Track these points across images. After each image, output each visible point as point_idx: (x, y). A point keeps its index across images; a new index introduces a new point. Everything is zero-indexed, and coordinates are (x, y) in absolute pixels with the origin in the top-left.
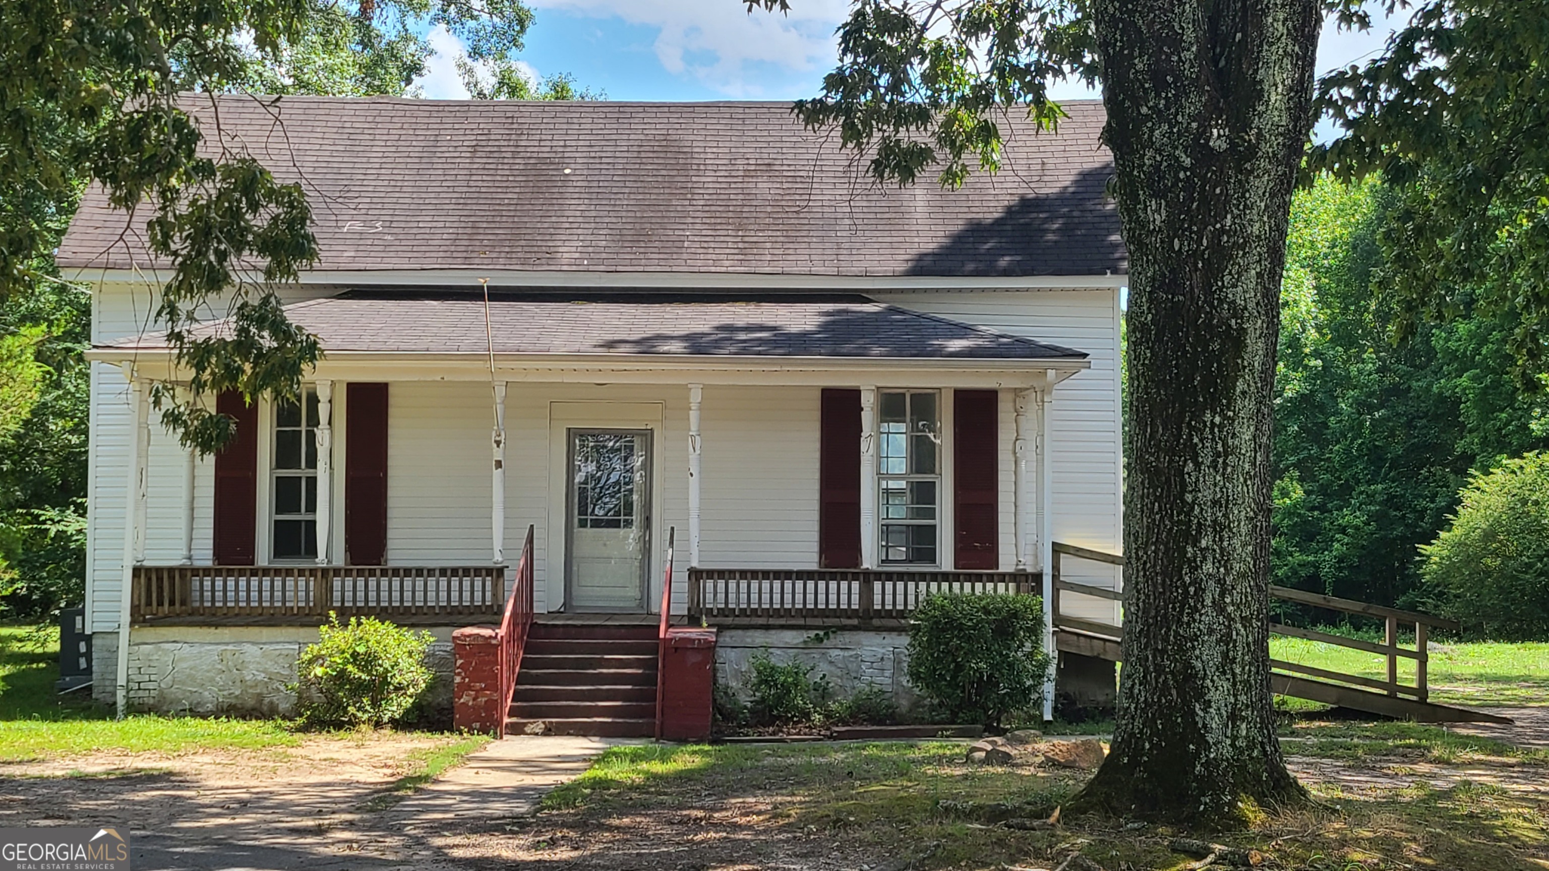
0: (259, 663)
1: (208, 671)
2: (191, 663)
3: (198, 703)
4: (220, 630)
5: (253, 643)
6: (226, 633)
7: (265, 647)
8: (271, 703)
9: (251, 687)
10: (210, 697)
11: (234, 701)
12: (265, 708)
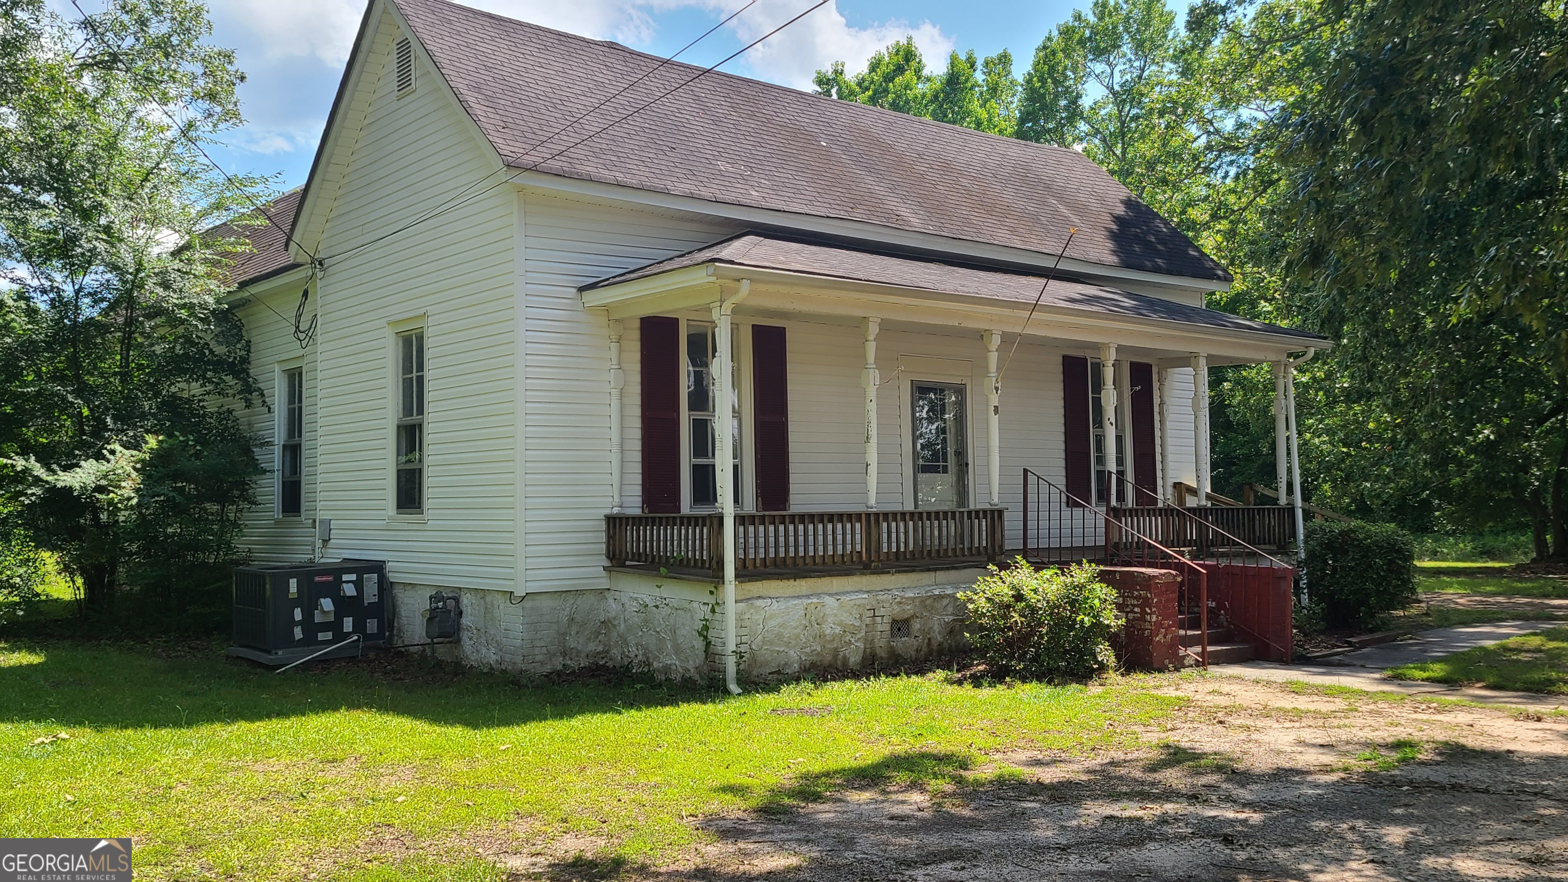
0: (836, 615)
1: (795, 628)
2: (779, 620)
3: (786, 664)
4: (799, 582)
5: (830, 595)
6: (803, 585)
7: (843, 598)
8: (844, 657)
9: (829, 642)
10: (794, 657)
11: (814, 658)
12: (839, 663)
